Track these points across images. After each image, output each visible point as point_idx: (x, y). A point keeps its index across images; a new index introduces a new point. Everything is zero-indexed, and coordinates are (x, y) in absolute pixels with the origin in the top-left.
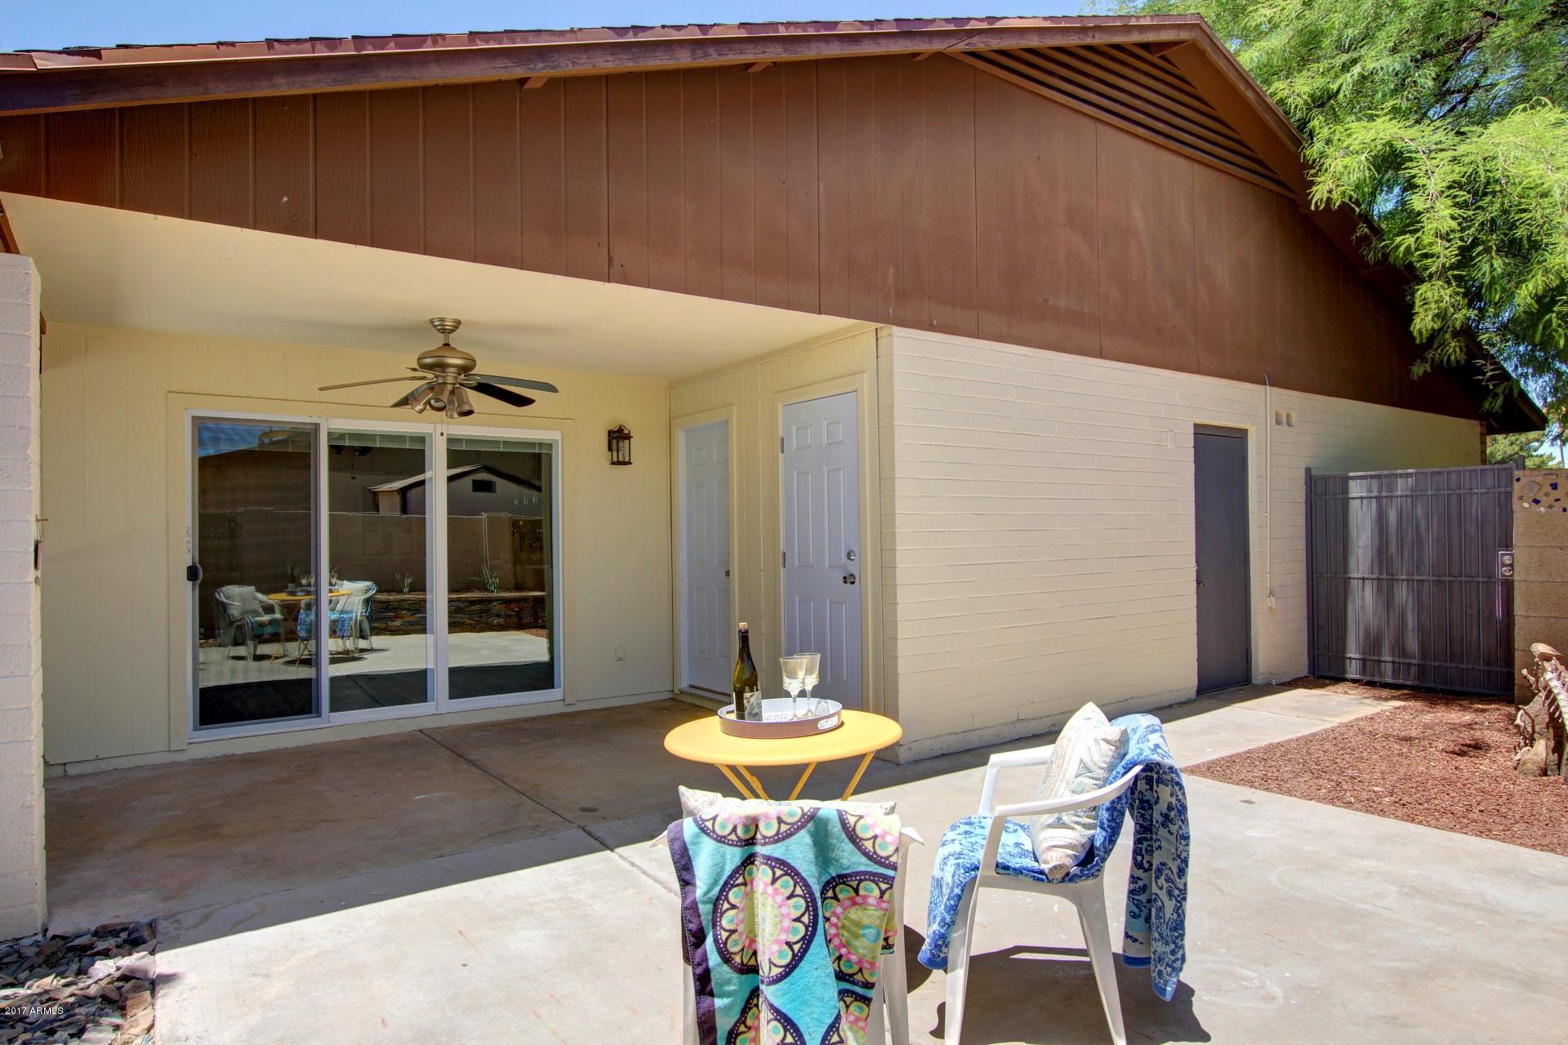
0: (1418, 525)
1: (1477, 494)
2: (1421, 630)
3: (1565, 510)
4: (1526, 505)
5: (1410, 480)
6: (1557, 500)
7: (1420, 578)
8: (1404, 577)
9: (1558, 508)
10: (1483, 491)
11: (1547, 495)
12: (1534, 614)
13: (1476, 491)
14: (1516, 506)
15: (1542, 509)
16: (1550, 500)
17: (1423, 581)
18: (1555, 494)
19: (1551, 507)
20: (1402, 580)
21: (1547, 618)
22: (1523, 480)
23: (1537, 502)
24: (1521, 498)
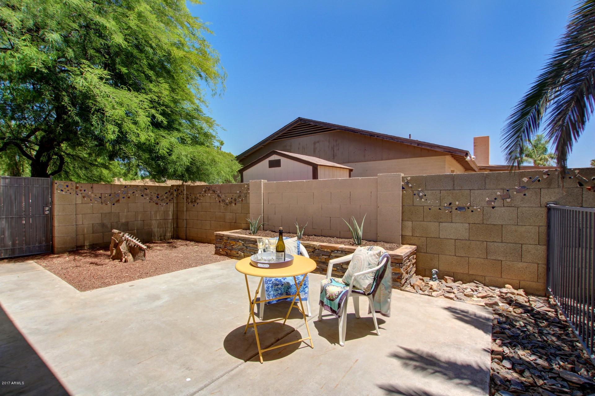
0: (11, 197)
1: (35, 187)
2: (12, 235)
3: (70, 193)
4: (59, 191)
5: (7, 180)
6: (68, 190)
7: (11, 217)
8: (4, 217)
9: (68, 193)
10: (38, 186)
11: (65, 188)
12: (61, 225)
13: (35, 186)
14: (55, 192)
15: (64, 193)
16: (66, 190)
17: (13, 218)
18: (67, 189)
19: (66, 192)
20: (3, 218)
21: (65, 226)
22: (58, 184)
23: (62, 190)
24: (57, 189)
